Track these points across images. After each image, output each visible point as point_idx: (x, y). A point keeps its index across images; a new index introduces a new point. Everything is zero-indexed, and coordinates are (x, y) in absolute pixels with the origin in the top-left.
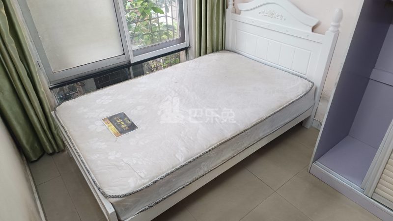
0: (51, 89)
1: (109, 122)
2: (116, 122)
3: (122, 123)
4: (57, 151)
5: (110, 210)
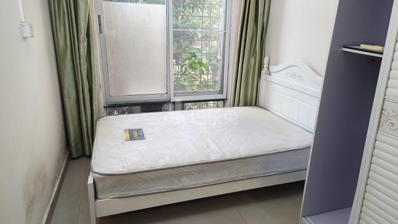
0: (105, 107)
1: (128, 132)
2: (132, 133)
3: (136, 134)
5: (90, 181)
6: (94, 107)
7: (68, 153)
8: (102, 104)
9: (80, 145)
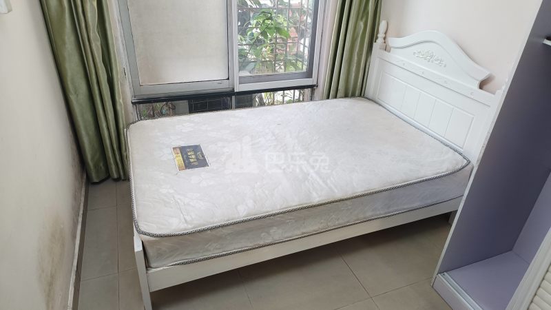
0: (134, 103)
1: (179, 152)
2: (186, 154)
3: (193, 157)
4: (123, 178)
5: (138, 248)
6: (118, 108)
7: (85, 177)
8: (129, 98)
9: (101, 165)
